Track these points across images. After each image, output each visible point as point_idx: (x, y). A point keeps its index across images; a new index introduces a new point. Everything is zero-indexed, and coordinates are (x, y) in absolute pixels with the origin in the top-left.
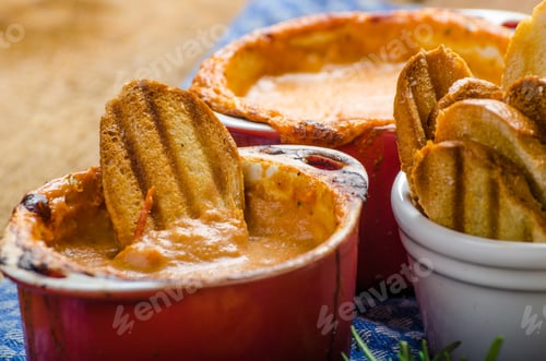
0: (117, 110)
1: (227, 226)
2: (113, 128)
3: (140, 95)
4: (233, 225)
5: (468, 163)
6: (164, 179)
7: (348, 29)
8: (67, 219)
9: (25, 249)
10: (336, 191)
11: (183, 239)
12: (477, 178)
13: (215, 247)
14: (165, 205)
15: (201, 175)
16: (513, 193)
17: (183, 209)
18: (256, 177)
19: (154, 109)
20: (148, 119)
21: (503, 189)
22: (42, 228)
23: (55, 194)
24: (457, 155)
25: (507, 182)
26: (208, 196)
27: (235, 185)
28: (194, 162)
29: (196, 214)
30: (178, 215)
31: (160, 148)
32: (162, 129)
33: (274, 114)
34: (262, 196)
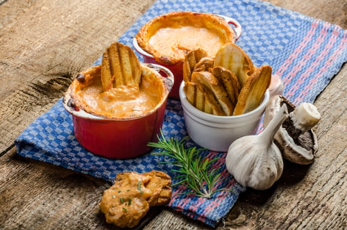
0: (108, 50)
1: (133, 89)
2: (106, 56)
3: (115, 47)
4: (135, 89)
5: (198, 90)
6: (118, 73)
7: (187, 16)
8: (90, 80)
9: (72, 97)
10: (163, 86)
11: (120, 92)
12: (200, 94)
13: (129, 96)
14: (117, 81)
15: (129, 72)
16: (209, 99)
17: (122, 82)
18: (145, 74)
19: (119, 51)
20: (117, 55)
21: (206, 98)
22: (81, 85)
23: (87, 74)
24: (195, 87)
25: (208, 97)
26: (130, 79)
27: (138, 77)
28: (127, 69)
29: (125, 84)
30: (120, 84)
31: (119, 63)
32: (120, 58)
33: (155, 51)
34: (145, 80)
